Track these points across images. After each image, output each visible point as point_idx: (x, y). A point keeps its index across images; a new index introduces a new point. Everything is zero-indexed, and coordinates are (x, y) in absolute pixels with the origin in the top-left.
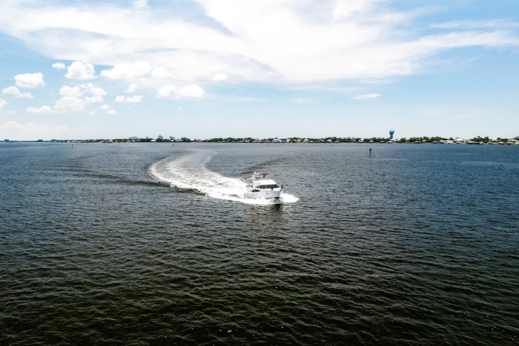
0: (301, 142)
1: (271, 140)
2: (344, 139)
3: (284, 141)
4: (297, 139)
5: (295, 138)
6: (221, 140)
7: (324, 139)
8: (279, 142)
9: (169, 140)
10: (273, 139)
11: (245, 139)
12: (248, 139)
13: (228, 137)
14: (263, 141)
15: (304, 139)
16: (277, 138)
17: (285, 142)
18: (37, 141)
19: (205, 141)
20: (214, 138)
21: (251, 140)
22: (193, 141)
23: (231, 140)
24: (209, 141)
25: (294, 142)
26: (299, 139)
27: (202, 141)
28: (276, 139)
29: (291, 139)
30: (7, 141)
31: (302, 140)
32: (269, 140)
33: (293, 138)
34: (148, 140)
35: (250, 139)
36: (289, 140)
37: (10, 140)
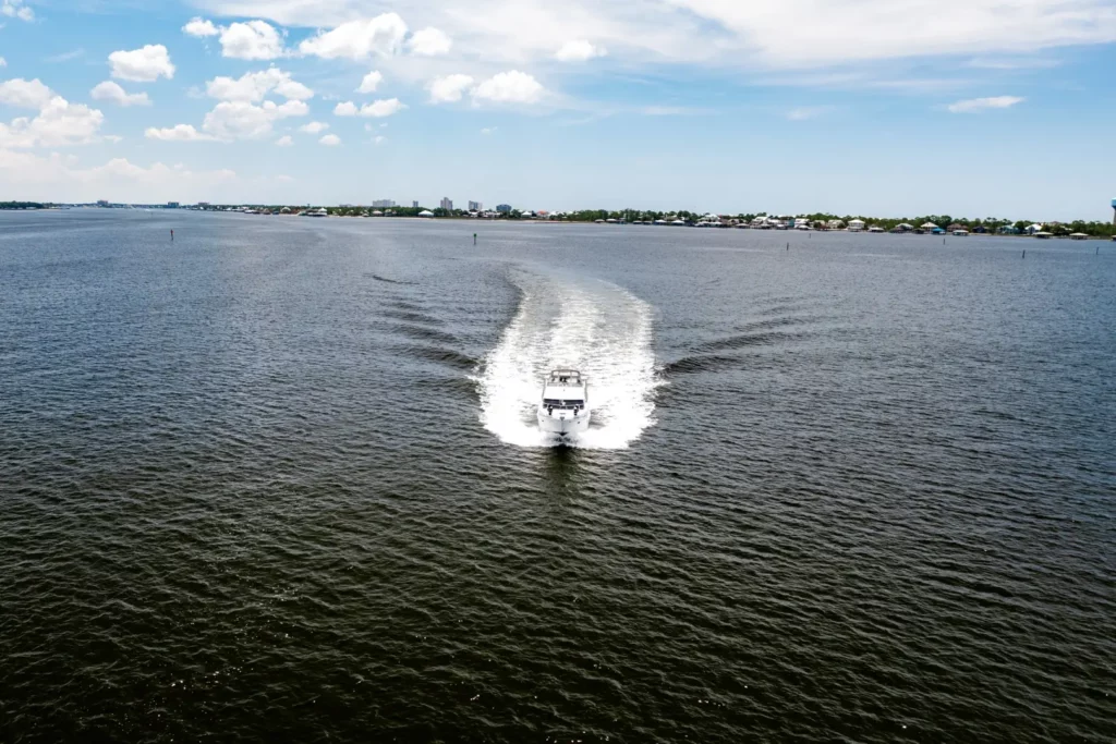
0: (841, 227)
1: (747, 220)
2: (977, 222)
3: (788, 222)
4: (827, 218)
5: (819, 216)
6: (602, 216)
7: (911, 222)
8: (773, 226)
9: (466, 213)
10: (753, 217)
11: (672, 213)
12: (680, 215)
13: (623, 209)
14: (726, 222)
15: (850, 218)
16: (764, 215)
17: (792, 227)
18: (165, 207)
19: (560, 218)
20: (585, 209)
21: (691, 220)
22: (527, 218)
23: (632, 217)
24: (572, 218)
25: (817, 226)
26: (836, 218)
27: (552, 218)
28: (764, 218)
29: (809, 217)
30: (103, 204)
31: (845, 223)
32: (741, 218)
33: (813, 213)
34: (415, 212)
35: (686, 214)
36: (803, 221)
37: (110, 202)
